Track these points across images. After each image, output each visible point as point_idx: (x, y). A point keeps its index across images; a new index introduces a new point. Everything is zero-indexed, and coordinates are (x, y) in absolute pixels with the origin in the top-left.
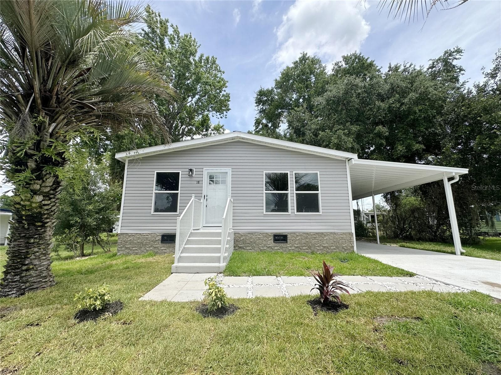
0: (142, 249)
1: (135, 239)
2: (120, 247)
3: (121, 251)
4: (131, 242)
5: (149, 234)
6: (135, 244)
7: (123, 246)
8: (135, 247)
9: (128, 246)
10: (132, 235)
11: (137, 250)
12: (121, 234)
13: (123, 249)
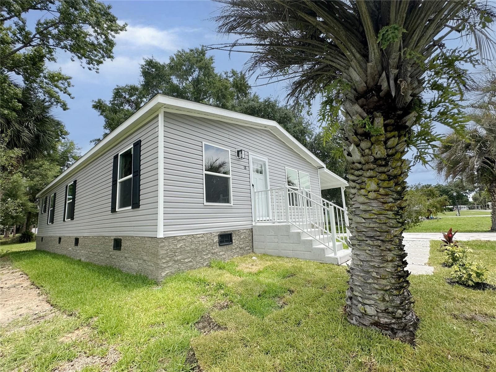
0: (198, 259)
1: (187, 244)
2: (164, 261)
3: (167, 269)
4: (182, 251)
5: (204, 234)
6: (188, 253)
7: (170, 260)
8: (189, 258)
9: (179, 258)
10: (182, 239)
11: (191, 261)
12: (165, 238)
13: (170, 264)
